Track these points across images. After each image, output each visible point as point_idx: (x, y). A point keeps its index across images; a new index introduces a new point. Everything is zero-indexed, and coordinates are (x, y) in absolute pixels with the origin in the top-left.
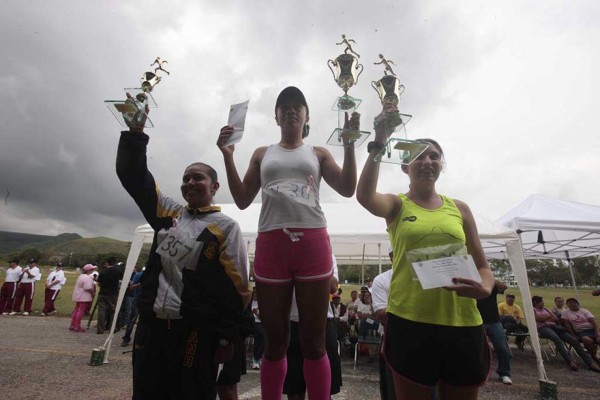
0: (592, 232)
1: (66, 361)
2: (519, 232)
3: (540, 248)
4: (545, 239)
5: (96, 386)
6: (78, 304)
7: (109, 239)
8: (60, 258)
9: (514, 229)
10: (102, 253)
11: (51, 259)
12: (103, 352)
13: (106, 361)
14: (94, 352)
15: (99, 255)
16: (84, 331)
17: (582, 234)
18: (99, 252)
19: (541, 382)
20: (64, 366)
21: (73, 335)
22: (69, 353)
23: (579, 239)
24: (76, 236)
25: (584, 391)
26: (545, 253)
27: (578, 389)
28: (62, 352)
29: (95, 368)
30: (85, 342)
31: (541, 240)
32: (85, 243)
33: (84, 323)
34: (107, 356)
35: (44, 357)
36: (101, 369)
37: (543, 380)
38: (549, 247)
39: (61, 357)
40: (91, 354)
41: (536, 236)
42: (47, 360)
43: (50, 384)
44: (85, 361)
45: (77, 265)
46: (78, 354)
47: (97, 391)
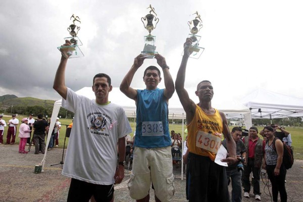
0: (282, 109)
1: (21, 171)
2: (251, 109)
3: (259, 114)
4: (261, 111)
5: (40, 185)
6: (22, 139)
7: (33, 98)
8: (5, 109)
9: (248, 108)
10: (30, 106)
12: (41, 166)
13: (43, 171)
14: (36, 167)
15: (28, 107)
16: (27, 153)
17: (278, 110)
18: (28, 105)
20: (21, 174)
21: (22, 156)
22: (21, 166)
24: (14, 96)
26: (261, 117)
28: (18, 166)
29: (37, 175)
30: (29, 160)
32: (19, 100)
33: (27, 148)
34: (43, 168)
35: (8, 169)
36: (41, 175)
38: (263, 114)
39: (18, 169)
40: (34, 167)
41: (258, 110)
42: (10, 171)
43: (15, 185)
44: (32, 170)
45: (16, 113)
46: (27, 167)
47: (41, 188)
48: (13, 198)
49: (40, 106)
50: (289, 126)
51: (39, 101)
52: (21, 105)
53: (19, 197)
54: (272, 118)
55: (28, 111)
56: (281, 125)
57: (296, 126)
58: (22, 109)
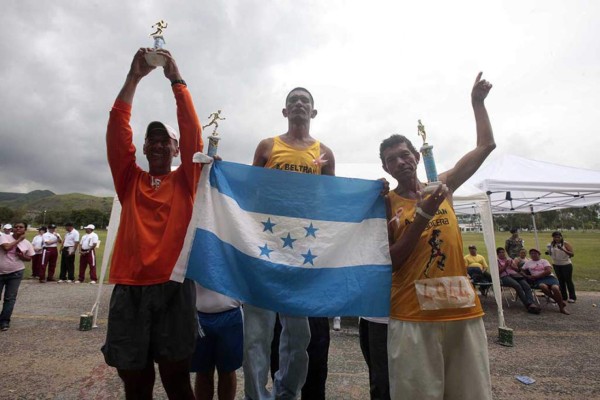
0: (552, 191)
1: (55, 327)
2: (489, 193)
3: (508, 204)
4: (512, 197)
5: (89, 352)
7: (83, 195)
8: (33, 216)
9: (484, 191)
10: (78, 209)
11: (24, 217)
12: (92, 317)
13: (95, 326)
14: (82, 318)
15: (74, 212)
17: (544, 194)
18: (74, 209)
19: (500, 330)
20: (55, 332)
22: (57, 318)
23: (543, 197)
24: (48, 193)
25: (536, 333)
26: (512, 209)
27: (532, 332)
28: (50, 318)
29: (85, 333)
31: (508, 197)
32: (58, 200)
34: (95, 319)
35: (33, 324)
36: (91, 333)
37: (502, 327)
38: (515, 204)
39: (49, 323)
40: (79, 320)
41: (504, 195)
42: (36, 327)
43: (43, 351)
44: (74, 326)
45: (52, 223)
46: (67, 319)
47: (89, 356)
48: (39, 374)
49: (95, 208)
50: (573, 228)
51: (93, 199)
52: (61, 208)
53: (49, 374)
54: (535, 211)
55: (73, 218)
56: (558, 227)
57: (587, 228)
58: (63, 217)
